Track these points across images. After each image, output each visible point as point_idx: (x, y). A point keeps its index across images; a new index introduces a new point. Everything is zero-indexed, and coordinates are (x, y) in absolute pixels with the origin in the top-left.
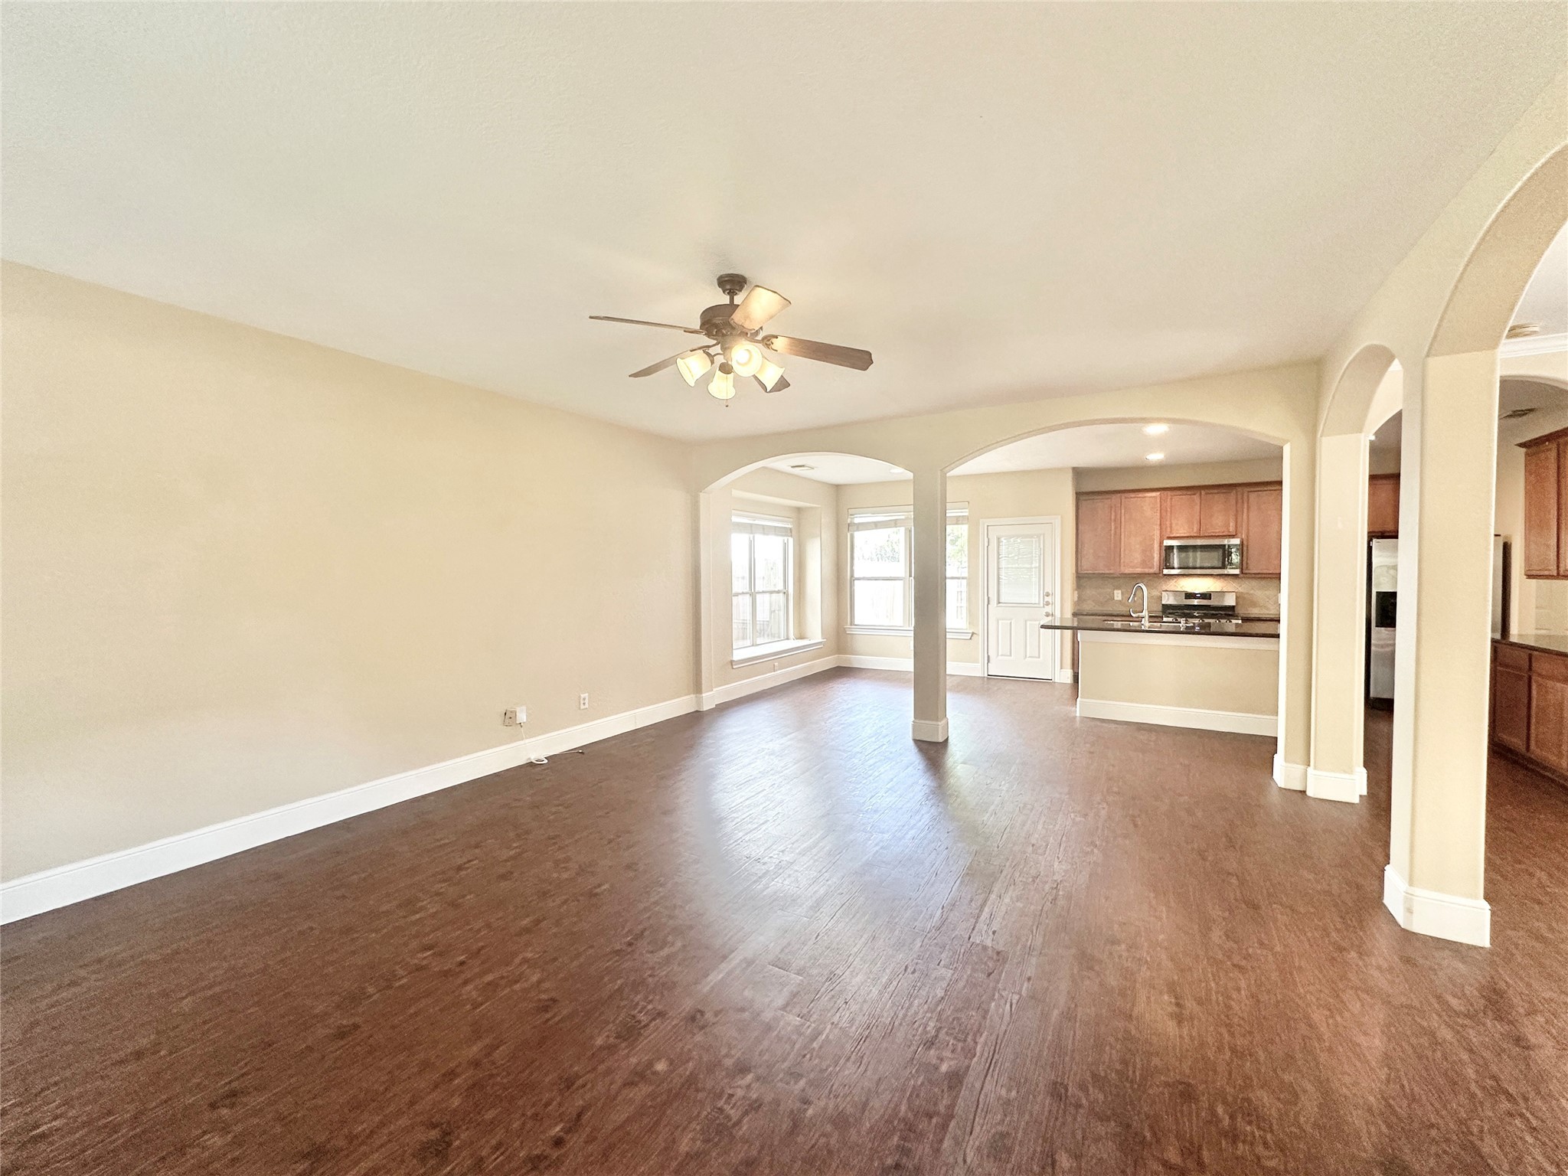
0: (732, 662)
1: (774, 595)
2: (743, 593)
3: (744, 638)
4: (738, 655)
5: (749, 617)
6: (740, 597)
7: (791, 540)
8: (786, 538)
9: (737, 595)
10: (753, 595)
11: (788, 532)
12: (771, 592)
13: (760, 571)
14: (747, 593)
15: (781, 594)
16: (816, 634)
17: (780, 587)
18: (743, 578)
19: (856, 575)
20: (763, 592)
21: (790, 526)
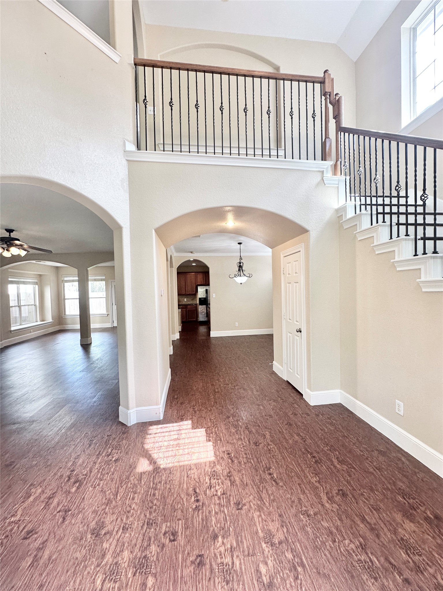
0: (11, 331)
1: (30, 306)
2: (15, 306)
3: (16, 323)
4: (13, 329)
5: (18, 315)
6: (13, 308)
7: (37, 286)
8: (35, 286)
9: (12, 307)
10: (19, 307)
11: (36, 283)
12: (29, 305)
13: (22, 297)
14: (17, 306)
15: (33, 306)
16: (49, 319)
17: (33, 303)
18: (15, 300)
19: (66, 298)
20: (24, 305)
21: (36, 281)
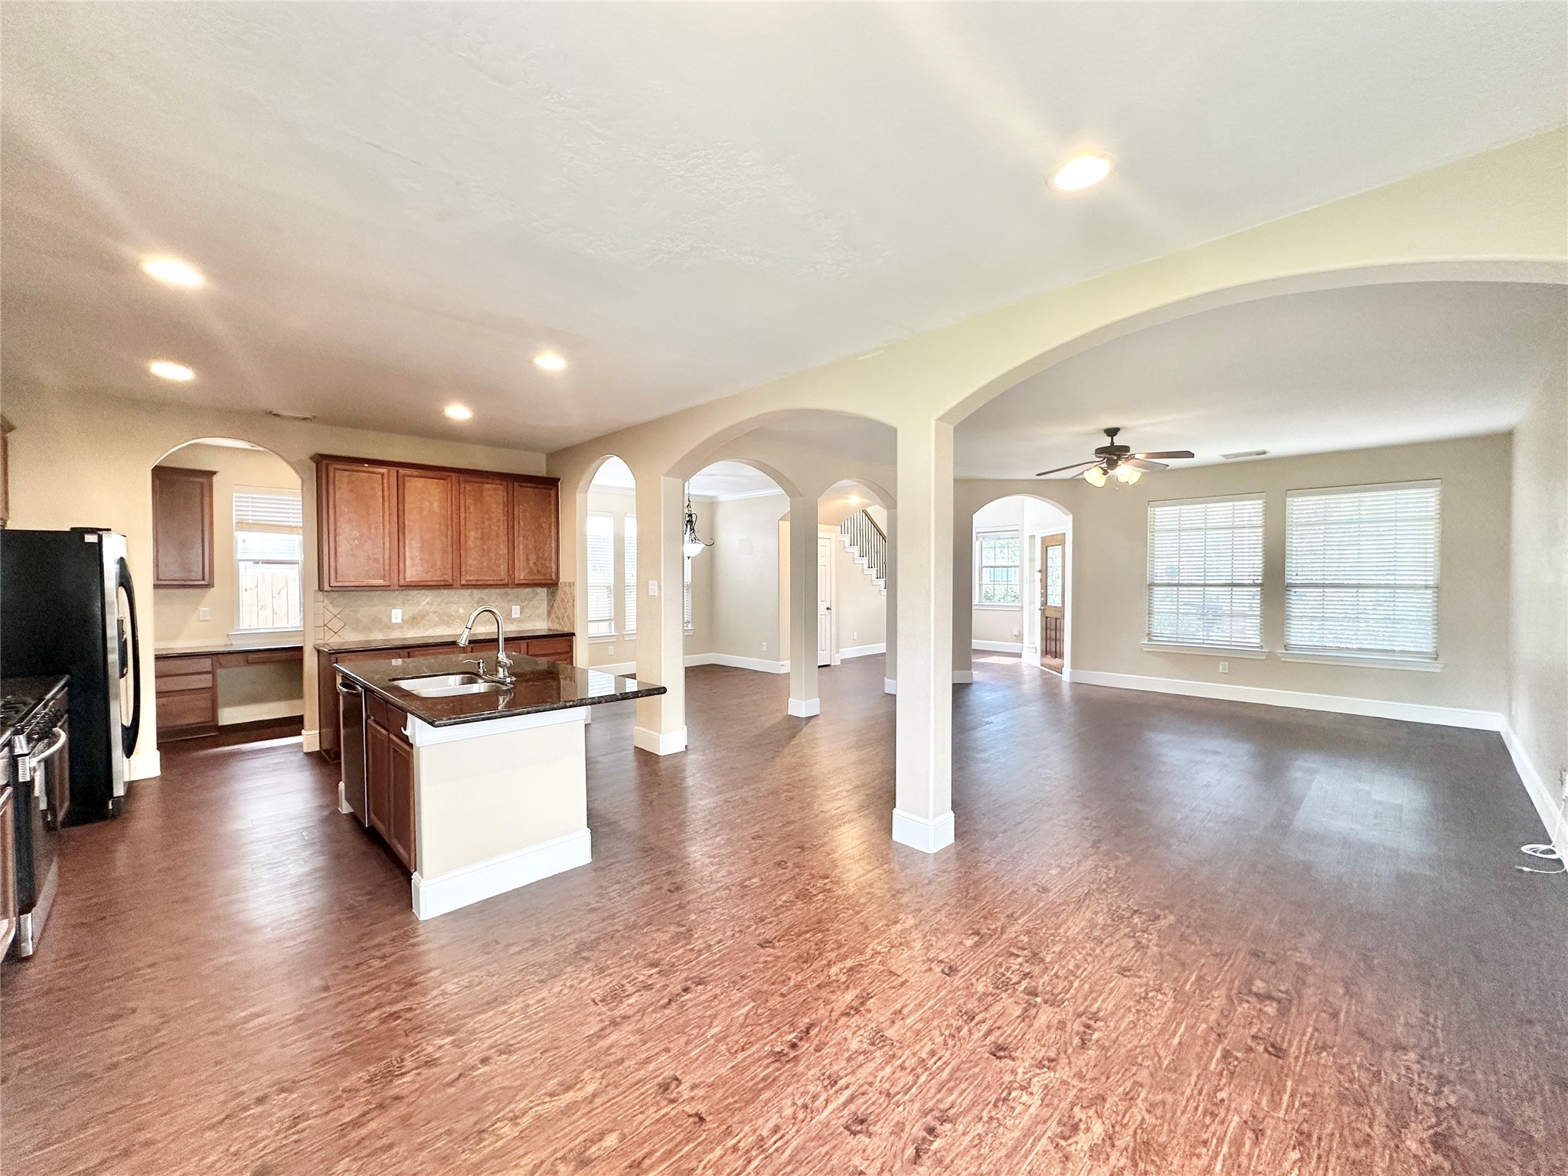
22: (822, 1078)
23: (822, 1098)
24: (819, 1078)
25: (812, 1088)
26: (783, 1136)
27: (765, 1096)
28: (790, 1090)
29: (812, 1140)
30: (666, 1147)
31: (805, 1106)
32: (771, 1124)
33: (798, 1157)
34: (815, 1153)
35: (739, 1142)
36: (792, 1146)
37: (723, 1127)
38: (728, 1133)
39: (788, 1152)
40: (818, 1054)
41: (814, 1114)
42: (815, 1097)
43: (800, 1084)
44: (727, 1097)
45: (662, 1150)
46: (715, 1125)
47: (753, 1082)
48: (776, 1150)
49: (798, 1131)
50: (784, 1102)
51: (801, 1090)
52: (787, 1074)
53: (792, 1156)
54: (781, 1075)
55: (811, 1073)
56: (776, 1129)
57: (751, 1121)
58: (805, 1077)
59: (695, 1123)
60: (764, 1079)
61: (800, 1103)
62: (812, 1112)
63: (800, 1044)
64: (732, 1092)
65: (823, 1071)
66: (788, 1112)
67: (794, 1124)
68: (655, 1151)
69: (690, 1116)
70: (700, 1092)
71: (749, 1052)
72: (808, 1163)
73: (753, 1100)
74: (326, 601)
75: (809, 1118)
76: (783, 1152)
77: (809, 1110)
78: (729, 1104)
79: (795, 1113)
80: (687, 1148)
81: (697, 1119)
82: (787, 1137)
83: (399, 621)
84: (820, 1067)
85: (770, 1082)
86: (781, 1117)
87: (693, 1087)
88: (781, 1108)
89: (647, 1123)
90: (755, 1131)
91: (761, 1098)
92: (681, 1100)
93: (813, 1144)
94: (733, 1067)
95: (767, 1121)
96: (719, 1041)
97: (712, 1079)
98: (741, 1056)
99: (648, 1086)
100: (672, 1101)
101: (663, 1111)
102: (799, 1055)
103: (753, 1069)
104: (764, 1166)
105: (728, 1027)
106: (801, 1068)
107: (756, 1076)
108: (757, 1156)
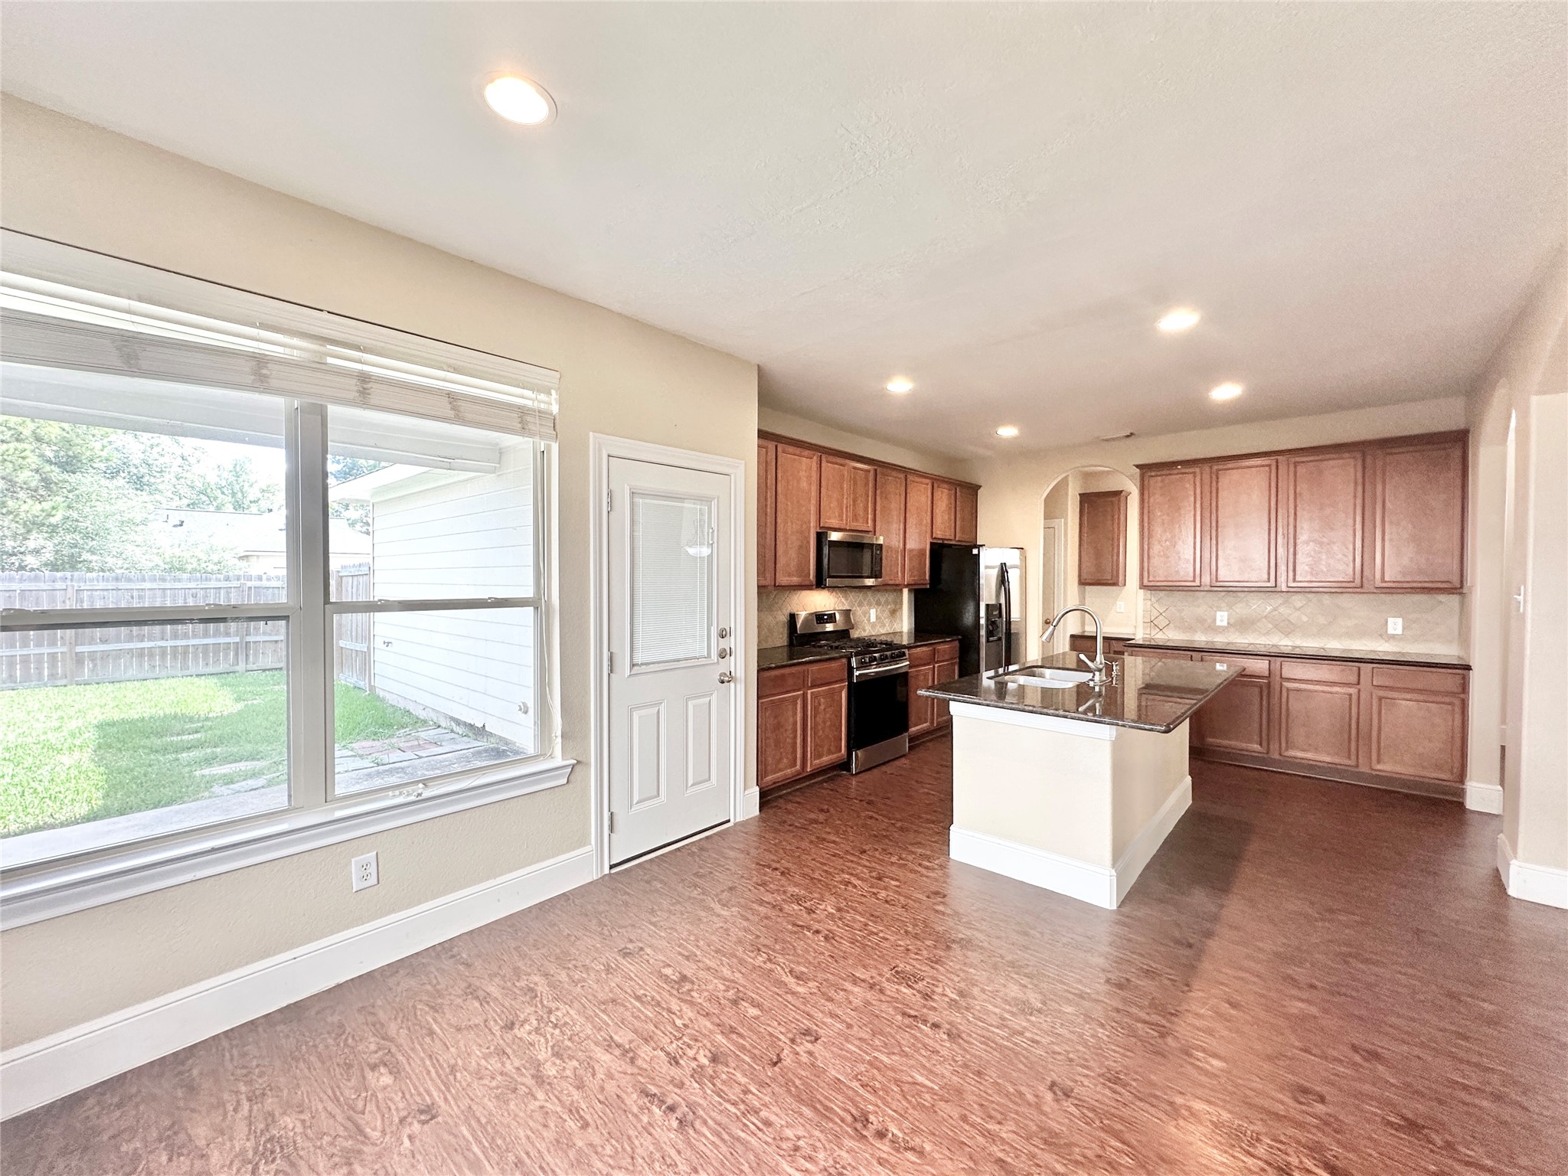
22: (838, 1166)
23: (808, 1166)
24: (836, 1162)
25: (821, 1155)
26: (760, 1130)
27: (805, 1110)
28: (817, 1133)
29: (757, 1156)
30: (747, 1045)
31: (797, 1149)
32: (773, 1118)
33: (737, 1144)
34: (742, 1160)
35: (754, 1094)
36: (749, 1138)
37: (768, 1081)
38: (762, 1085)
39: (743, 1135)
40: (875, 1162)
41: (789, 1159)
42: (810, 1158)
43: (825, 1143)
44: (800, 1079)
45: (744, 1043)
46: (770, 1074)
47: (822, 1099)
48: (745, 1125)
49: (766, 1143)
50: (801, 1128)
51: (819, 1144)
52: (838, 1129)
53: (738, 1139)
54: (836, 1123)
55: (844, 1154)
56: (768, 1123)
57: (776, 1102)
58: (836, 1148)
59: (771, 1060)
60: (827, 1108)
61: (801, 1143)
62: (790, 1156)
63: (886, 1141)
64: (807, 1082)
65: (849, 1168)
66: (789, 1133)
67: (774, 1139)
68: (744, 1039)
69: (778, 1055)
70: (804, 1058)
71: (861, 1091)
72: (732, 1154)
73: (801, 1101)
74: (1153, 599)
75: (782, 1152)
76: (743, 1131)
77: (792, 1153)
78: (794, 1083)
79: (788, 1139)
80: (747, 1059)
81: (775, 1060)
82: (760, 1134)
83: (1225, 624)
84: (854, 1164)
85: (825, 1113)
86: (782, 1126)
87: (810, 1053)
88: (792, 1126)
89: (769, 1029)
90: (765, 1105)
91: (804, 1108)
92: (794, 1046)
93: (752, 1158)
94: (839, 1080)
95: (777, 1115)
96: (870, 1063)
97: (821, 1065)
98: (855, 1084)
99: (805, 1021)
100: (793, 1041)
101: (781, 1037)
102: (868, 1141)
103: (840, 1097)
104: (728, 1116)
105: (893, 1069)
106: (849, 1143)
107: (830, 1100)
108: (739, 1109)
